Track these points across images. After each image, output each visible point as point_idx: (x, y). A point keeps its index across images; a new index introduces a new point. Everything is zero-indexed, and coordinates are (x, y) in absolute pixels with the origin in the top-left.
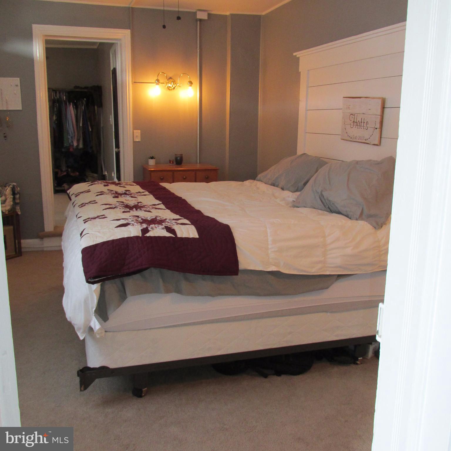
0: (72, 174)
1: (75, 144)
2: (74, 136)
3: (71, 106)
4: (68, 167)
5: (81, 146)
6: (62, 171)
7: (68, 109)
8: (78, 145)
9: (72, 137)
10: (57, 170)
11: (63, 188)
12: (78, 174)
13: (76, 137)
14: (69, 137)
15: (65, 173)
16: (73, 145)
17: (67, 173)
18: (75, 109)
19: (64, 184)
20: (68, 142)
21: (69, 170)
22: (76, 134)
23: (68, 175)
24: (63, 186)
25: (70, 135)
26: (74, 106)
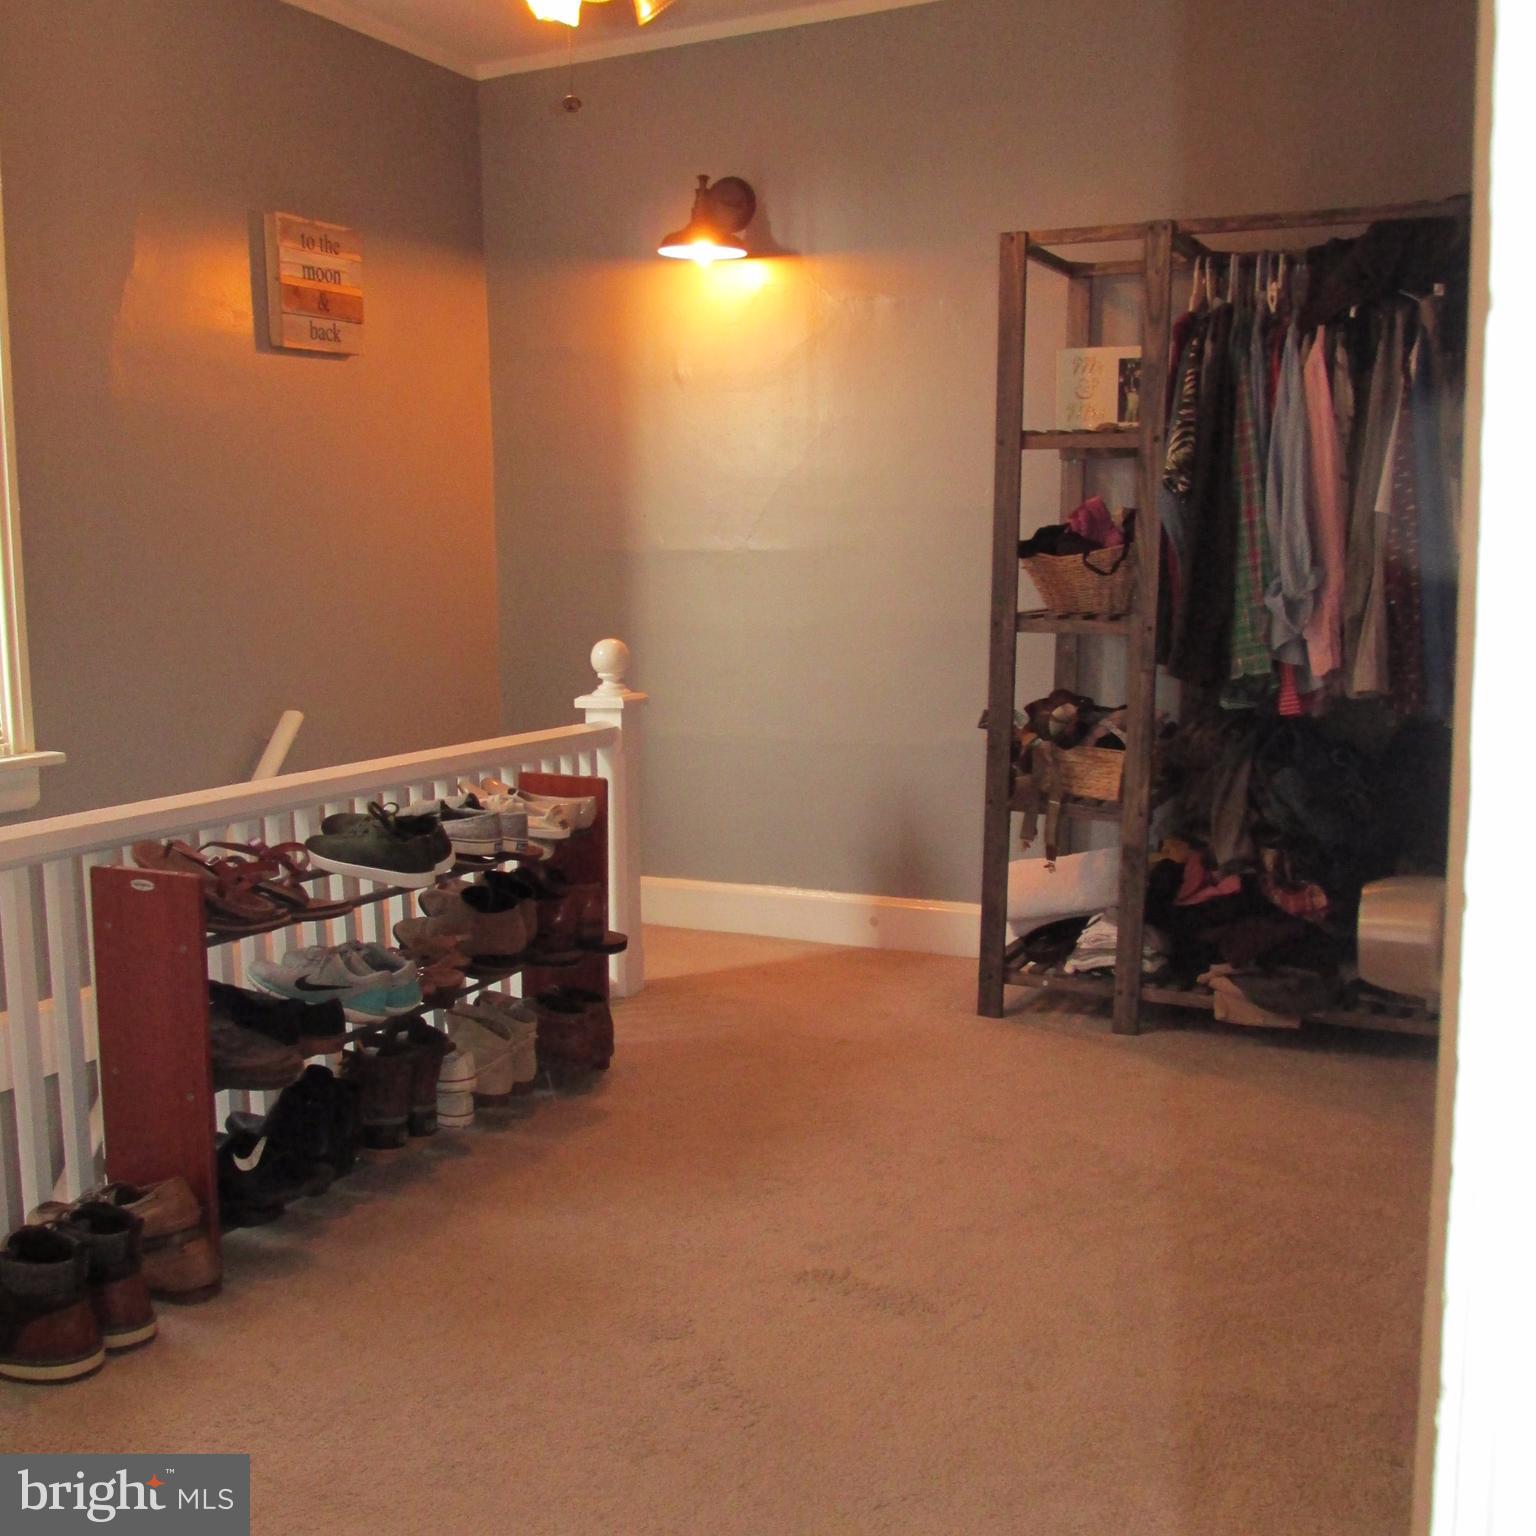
0: (1277, 898)
1: (1320, 660)
2: (1317, 594)
3: (1316, 354)
4: (1258, 832)
5: (1364, 679)
6: (1209, 863)
7: (1288, 380)
8: (1341, 671)
9: (1292, 607)
10: (1176, 852)
11: (1192, 999)
12: (1322, 900)
13: (1330, 601)
14: (1275, 603)
15: (1230, 885)
16: (1302, 671)
17: (1247, 881)
18: (1341, 375)
19: (1214, 968)
20: (1268, 637)
21: (1269, 857)
22: (1335, 577)
23: (1251, 901)
24: (1202, 978)
25: (1279, 588)
26: (1341, 355)
